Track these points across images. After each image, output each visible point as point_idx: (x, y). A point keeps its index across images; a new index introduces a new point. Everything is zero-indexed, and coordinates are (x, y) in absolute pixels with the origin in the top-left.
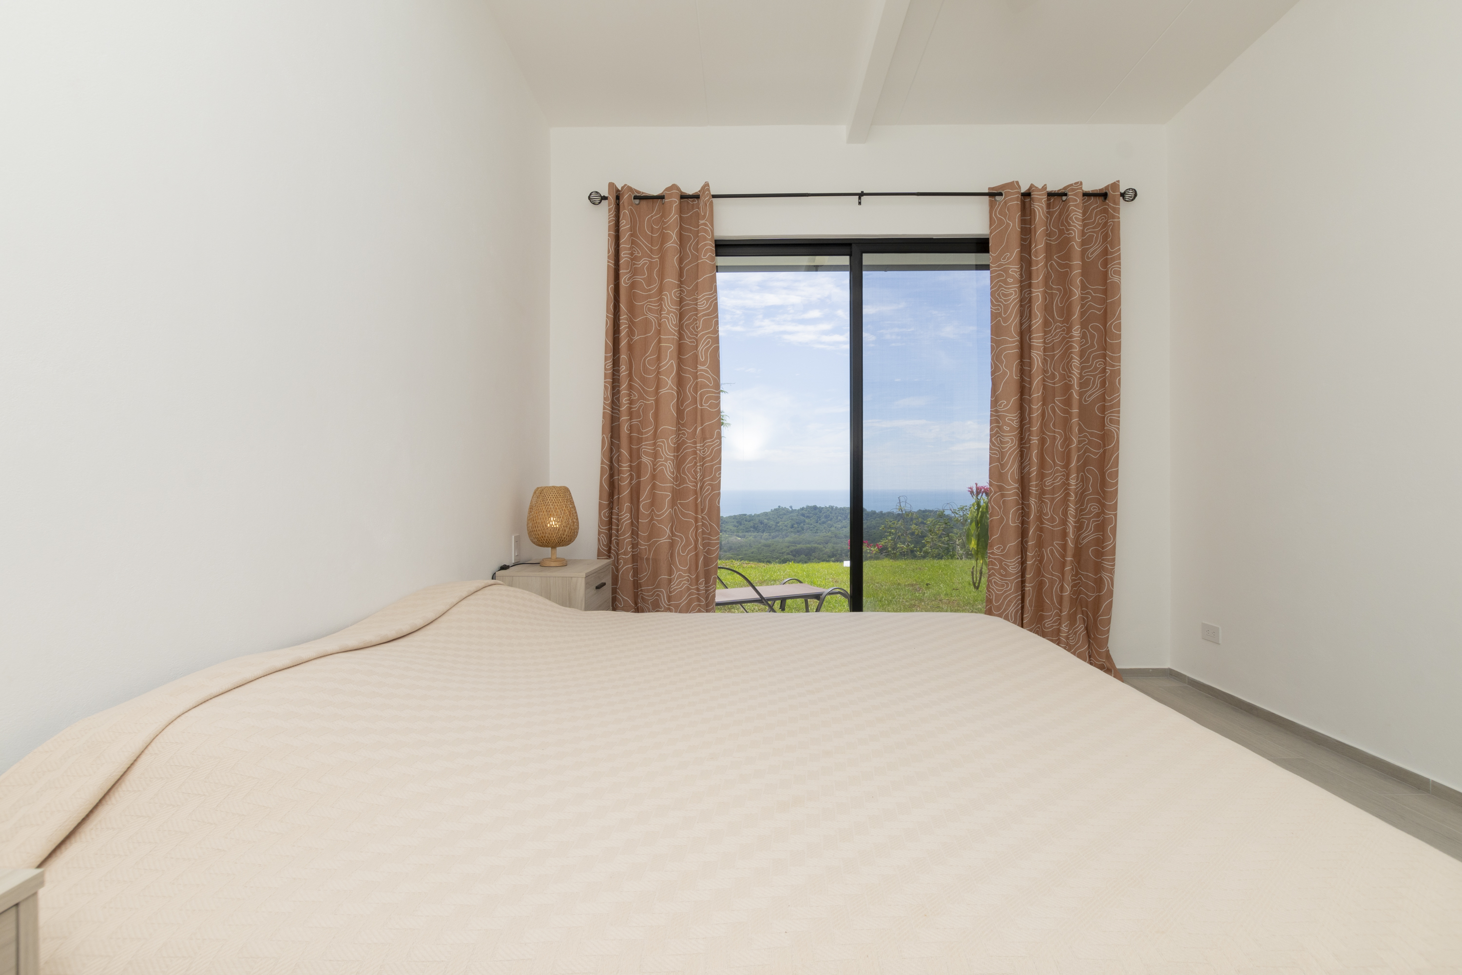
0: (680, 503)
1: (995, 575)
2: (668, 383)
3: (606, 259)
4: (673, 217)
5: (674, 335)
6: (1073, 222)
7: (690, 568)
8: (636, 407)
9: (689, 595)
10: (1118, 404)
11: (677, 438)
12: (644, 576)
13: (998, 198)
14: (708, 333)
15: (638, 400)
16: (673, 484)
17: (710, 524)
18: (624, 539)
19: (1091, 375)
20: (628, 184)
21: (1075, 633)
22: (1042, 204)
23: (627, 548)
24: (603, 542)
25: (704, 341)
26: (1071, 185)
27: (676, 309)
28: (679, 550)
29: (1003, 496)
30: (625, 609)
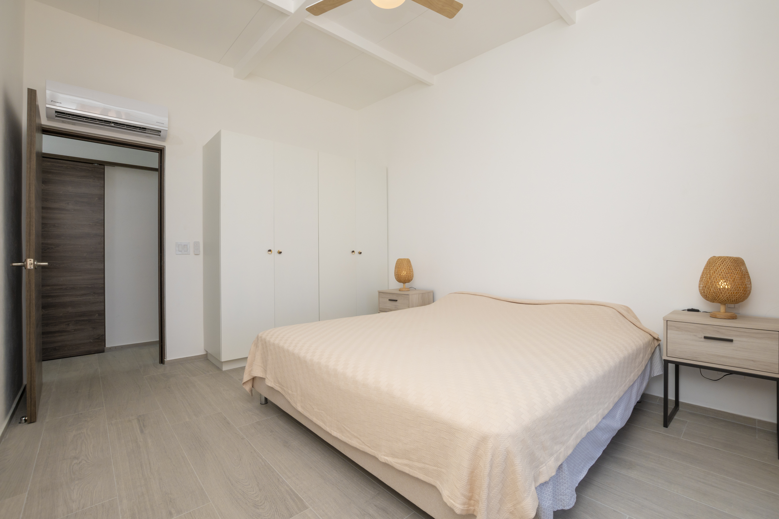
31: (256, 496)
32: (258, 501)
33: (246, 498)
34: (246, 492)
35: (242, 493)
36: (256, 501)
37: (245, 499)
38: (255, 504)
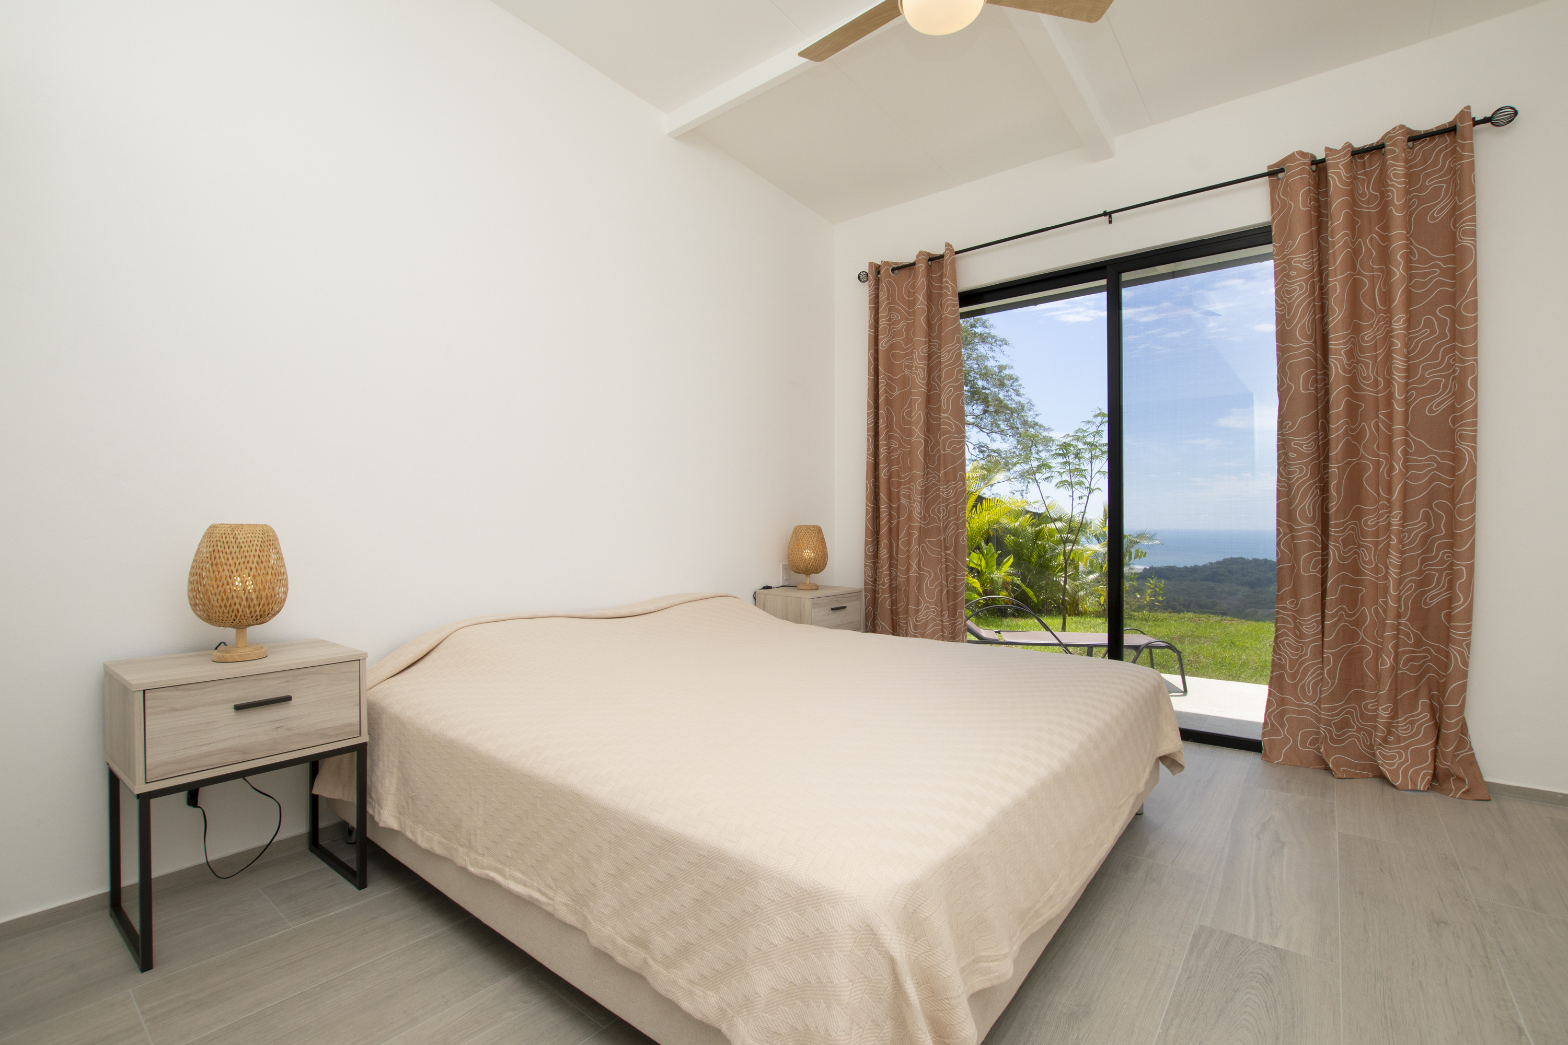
0: (928, 541)
1: (1288, 635)
2: (916, 432)
3: (868, 329)
4: (921, 280)
5: (922, 388)
6: (1392, 181)
7: (936, 601)
8: (895, 455)
9: (934, 626)
10: (1475, 412)
11: (926, 481)
12: (901, 605)
13: (1281, 175)
14: (950, 382)
15: (899, 448)
16: (921, 523)
17: (956, 561)
18: (882, 572)
19: (1441, 377)
20: (884, 260)
21: (1412, 723)
22: (1340, 169)
23: (884, 580)
24: (867, 573)
25: (946, 391)
26: (1389, 133)
27: (923, 364)
28: (927, 584)
29: (1293, 538)
30: (883, 632)
31: (1254, 989)
32: (1257, 982)
33: (1273, 999)
34: (1263, 1008)
35: (1274, 1012)
36: (1260, 984)
37: (1275, 1000)
38: (1266, 981)
